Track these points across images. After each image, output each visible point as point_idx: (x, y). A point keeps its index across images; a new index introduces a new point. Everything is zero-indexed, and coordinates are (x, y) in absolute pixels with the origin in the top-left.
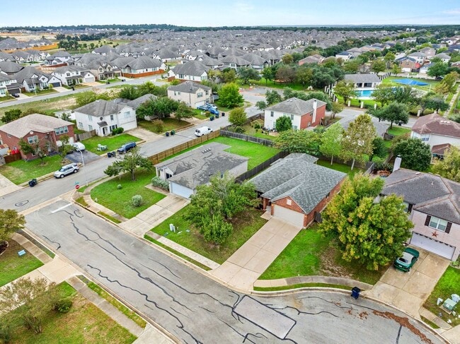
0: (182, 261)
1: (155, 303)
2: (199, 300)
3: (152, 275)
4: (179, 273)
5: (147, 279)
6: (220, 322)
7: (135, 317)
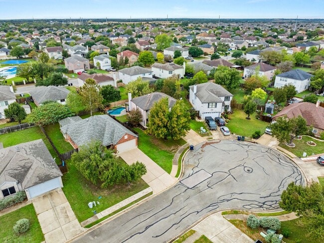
0: (135, 206)
1: (174, 225)
2: (178, 201)
3: (145, 224)
4: (148, 209)
5: (147, 228)
6: (197, 195)
7: (185, 236)
